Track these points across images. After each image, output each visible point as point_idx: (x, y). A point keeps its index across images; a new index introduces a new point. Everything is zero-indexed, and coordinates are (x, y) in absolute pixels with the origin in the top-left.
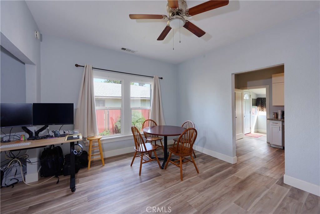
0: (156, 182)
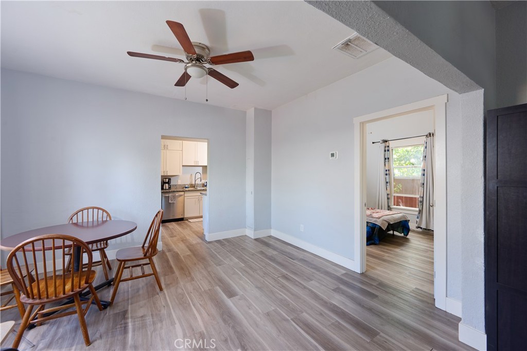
0: (142, 316)
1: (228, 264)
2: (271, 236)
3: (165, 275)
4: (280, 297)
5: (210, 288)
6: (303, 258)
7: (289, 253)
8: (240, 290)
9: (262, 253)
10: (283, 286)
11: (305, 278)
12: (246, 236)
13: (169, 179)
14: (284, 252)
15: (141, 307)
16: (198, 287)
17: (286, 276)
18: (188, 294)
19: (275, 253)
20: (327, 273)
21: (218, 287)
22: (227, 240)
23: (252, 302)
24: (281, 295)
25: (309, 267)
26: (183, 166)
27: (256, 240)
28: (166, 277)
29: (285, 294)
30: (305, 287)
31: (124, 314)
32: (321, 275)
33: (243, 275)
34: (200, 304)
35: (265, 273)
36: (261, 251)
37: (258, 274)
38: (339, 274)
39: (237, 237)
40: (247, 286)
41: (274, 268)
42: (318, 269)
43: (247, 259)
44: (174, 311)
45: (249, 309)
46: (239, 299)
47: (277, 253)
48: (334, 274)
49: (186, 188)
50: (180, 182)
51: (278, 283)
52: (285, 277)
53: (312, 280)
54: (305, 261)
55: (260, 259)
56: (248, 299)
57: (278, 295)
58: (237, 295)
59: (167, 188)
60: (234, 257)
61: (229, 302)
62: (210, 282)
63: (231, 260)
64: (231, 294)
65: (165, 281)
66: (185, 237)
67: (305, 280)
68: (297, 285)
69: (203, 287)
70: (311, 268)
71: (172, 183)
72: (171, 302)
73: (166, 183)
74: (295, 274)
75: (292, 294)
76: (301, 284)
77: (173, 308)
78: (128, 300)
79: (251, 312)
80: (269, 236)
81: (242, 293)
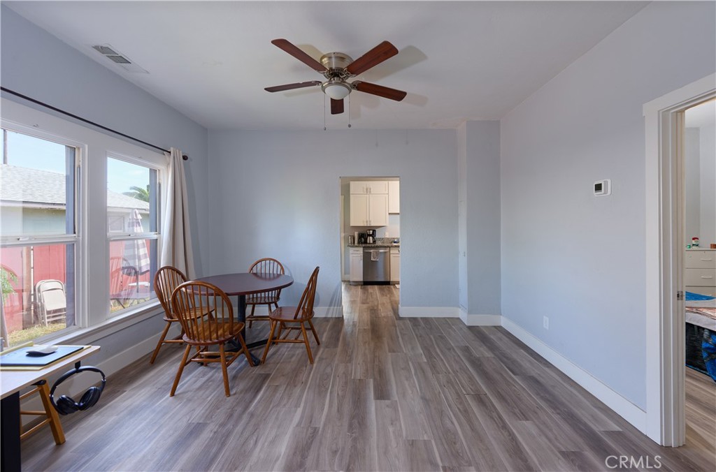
0: (277, 386)
1: (406, 354)
2: (500, 327)
3: (327, 347)
4: (449, 425)
5: (362, 378)
6: (536, 376)
7: (514, 362)
8: (397, 393)
9: (466, 350)
10: (466, 412)
11: (517, 411)
12: (459, 318)
13: (374, 231)
14: (507, 358)
15: (283, 376)
16: (350, 372)
17: (483, 396)
18: (334, 377)
19: (488, 354)
20: (572, 419)
21: (372, 380)
22: (426, 320)
23: (401, 417)
24: (452, 423)
25: (538, 394)
26: (389, 214)
27: (470, 328)
28: (327, 349)
29: (460, 424)
30: (505, 427)
31: (265, 377)
32: (556, 417)
33: (416, 374)
34: (338, 394)
35: (449, 382)
36: (468, 347)
37: (438, 380)
38: (597, 429)
39: (444, 318)
40: (410, 392)
41: (471, 378)
42: (554, 403)
43: (436, 353)
44: (308, 391)
45: (392, 424)
46: (387, 406)
47: (493, 356)
48: (585, 425)
49: (395, 242)
50: (387, 235)
51: (461, 403)
52: (480, 399)
53: (527, 419)
54: (537, 382)
55: (456, 358)
56: (399, 409)
57: (447, 421)
58: (389, 399)
59: (371, 242)
60: (419, 345)
61: (372, 405)
62: (367, 370)
63: (413, 348)
64: (382, 394)
65: (322, 354)
66: (378, 306)
67: (515, 414)
68: (492, 418)
69: (355, 373)
70: (542, 398)
71: (378, 235)
72: (312, 379)
73: (370, 235)
74: (501, 398)
75: (473, 429)
76: (500, 417)
77: (309, 388)
78: (278, 364)
79: (391, 429)
80: (495, 327)
81: (397, 399)
